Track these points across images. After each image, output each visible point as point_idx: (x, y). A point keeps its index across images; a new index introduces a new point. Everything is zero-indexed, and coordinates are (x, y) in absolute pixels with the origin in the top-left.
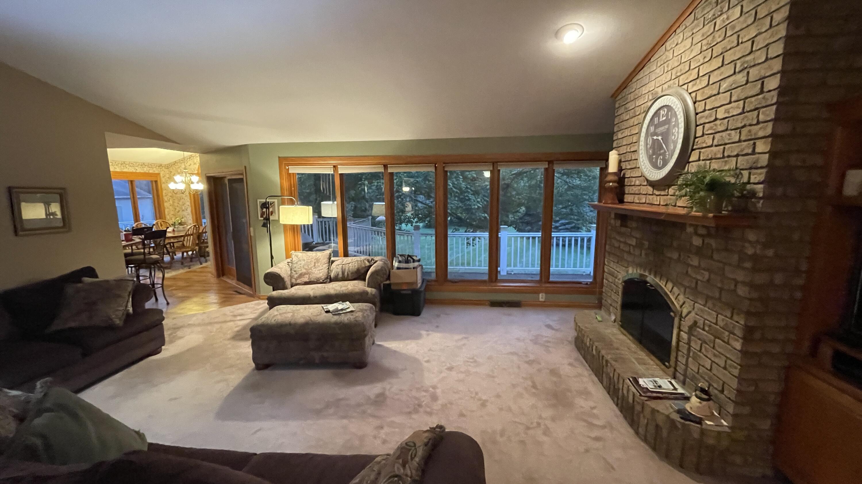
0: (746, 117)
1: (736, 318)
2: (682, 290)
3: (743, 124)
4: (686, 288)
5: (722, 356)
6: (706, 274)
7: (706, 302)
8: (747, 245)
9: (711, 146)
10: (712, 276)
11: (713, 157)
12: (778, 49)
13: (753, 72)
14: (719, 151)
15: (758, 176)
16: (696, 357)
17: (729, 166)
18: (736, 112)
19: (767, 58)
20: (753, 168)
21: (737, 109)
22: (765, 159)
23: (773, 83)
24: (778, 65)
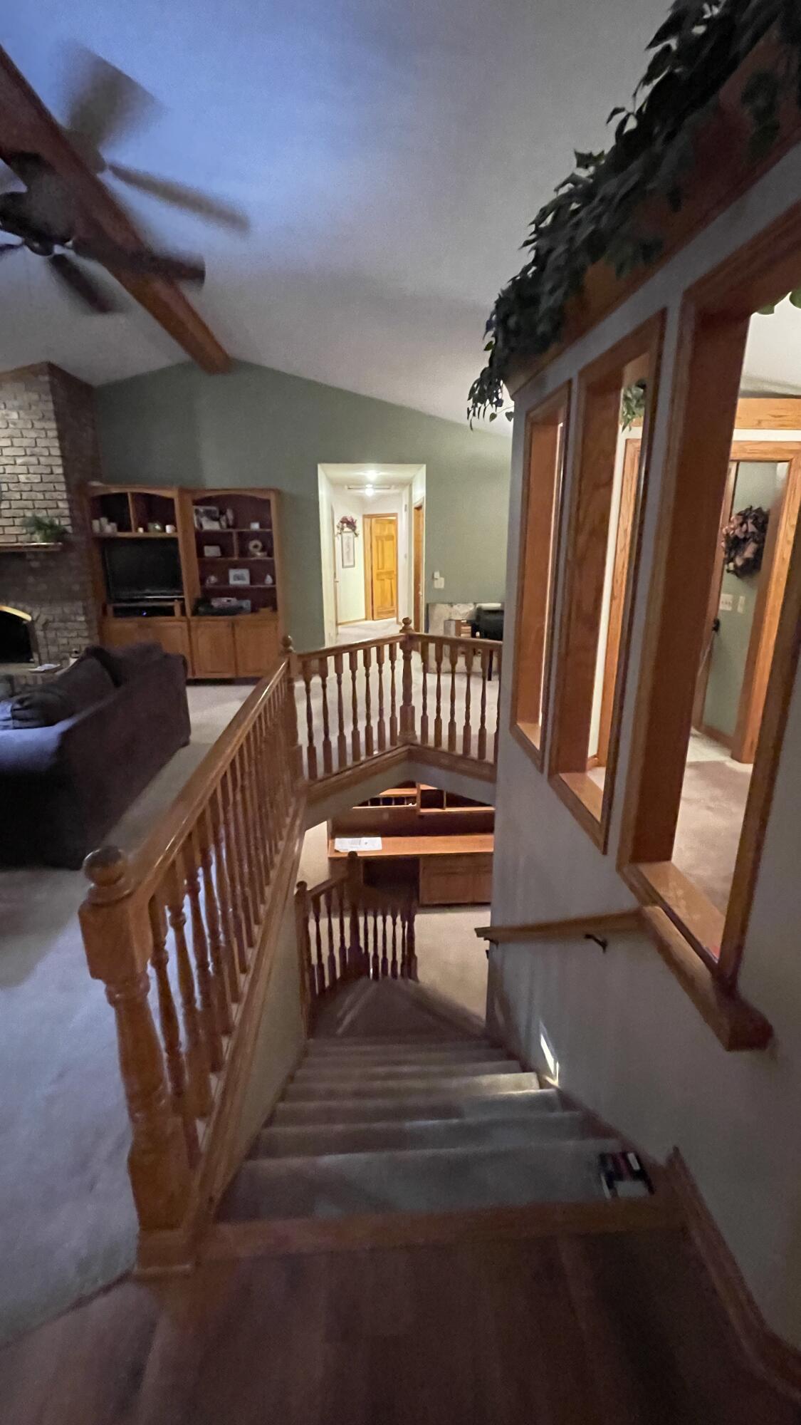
0: (46, 486)
1: (76, 604)
2: (26, 603)
3: (44, 489)
4: (28, 600)
7: (51, 603)
9: (20, 499)
10: (50, 585)
11: (25, 507)
12: (56, 452)
13: (42, 459)
14: (29, 504)
15: (65, 522)
16: (54, 642)
17: (41, 514)
18: (36, 481)
19: (50, 455)
20: (60, 517)
21: (36, 479)
22: (67, 512)
23: (59, 470)
24: (59, 461)
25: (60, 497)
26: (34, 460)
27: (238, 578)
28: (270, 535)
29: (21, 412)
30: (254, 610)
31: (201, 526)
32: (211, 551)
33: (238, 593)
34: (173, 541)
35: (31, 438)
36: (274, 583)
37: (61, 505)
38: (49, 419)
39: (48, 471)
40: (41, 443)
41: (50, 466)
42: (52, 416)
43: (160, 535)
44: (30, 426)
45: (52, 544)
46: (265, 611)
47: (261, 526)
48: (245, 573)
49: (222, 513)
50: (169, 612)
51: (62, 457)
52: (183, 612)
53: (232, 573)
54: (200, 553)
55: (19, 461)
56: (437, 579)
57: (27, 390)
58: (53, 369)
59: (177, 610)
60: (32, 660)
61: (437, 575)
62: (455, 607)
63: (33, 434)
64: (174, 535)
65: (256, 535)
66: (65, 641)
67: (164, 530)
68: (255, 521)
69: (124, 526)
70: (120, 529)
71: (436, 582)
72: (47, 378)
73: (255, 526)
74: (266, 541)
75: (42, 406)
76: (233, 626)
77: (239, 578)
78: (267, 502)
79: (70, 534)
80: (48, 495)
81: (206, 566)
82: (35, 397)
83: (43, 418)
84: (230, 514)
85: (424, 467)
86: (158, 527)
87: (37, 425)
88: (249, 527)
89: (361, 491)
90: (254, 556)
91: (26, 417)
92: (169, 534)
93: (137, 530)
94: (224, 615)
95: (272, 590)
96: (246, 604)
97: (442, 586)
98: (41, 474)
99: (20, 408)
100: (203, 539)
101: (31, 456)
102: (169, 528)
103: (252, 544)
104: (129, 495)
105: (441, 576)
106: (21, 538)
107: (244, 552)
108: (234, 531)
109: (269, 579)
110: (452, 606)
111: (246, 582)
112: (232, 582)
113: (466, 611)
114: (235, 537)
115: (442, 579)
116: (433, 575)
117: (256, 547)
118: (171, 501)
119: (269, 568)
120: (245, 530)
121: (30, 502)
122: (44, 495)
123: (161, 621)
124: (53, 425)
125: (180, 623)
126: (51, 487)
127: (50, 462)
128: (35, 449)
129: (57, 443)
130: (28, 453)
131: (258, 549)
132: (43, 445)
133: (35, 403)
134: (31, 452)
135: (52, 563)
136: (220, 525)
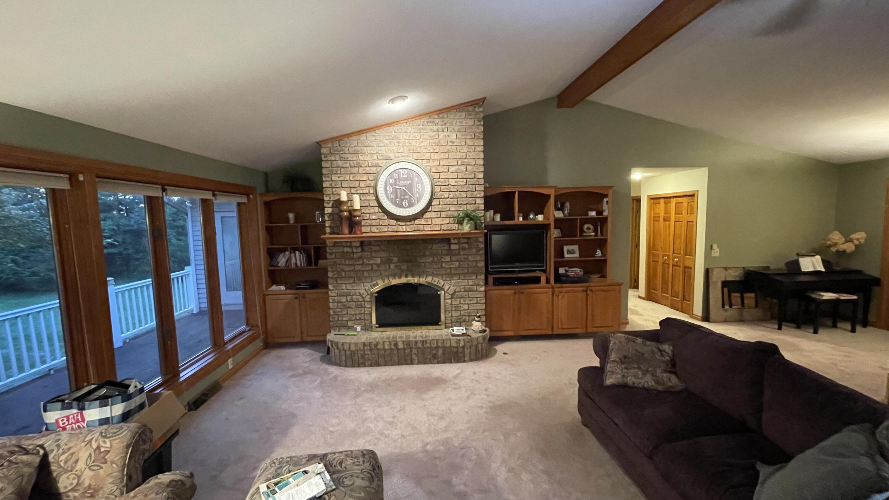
0: (469, 187)
1: (479, 277)
2: (440, 277)
3: (468, 190)
4: (442, 275)
5: (474, 299)
6: (457, 263)
7: (459, 277)
8: (480, 244)
9: (448, 198)
10: (461, 263)
11: (451, 204)
12: (480, 162)
13: (469, 168)
14: (455, 201)
15: (480, 214)
16: (457, 308)
17: (464, 208)
18: (462, 184)
19: (475, 164)
20: (477, 210)
21: (463, 182)
22: (482, 207)
23: (481, 175)
24: (482, 169)
25: (478, 196)
26: (463, 168)
27: (569, 252)
29: (459, 134)
31: (555, 215)
33: (572, 264)
34: (542, 226)
35: (464, 152)
36: (604, 255)
37: (478, 201)
38: (479, 139)
39: (472, 176)
40: (472, 155)
41: (475, 172)
42: (482, 136)
43: (533, 222)
44: (464, 144)
45: (474, 231)
46: (595, 279)
47: (597, 214)
48: (577, 249)
50: (537, 280)
51: (484, 166)
52: (548, 281)
55: (452, 169)
56: (714, 249)
57: (465, 118)
58: (483, 103)
59: (543, 279)
60: (440, 323)
62: (729, 271)
63: (465, 149)
64: (546, 222)
65: (591, 220)
66: (466, 307)
67: (536, 218)
68: (592, 210)
69: (511, 215)
70: (505, 219)
71: (713, 251)
72: (480, 109)
73: (593, 214)
74: (600, 225)
75: (475, 129)
76: (587, 291)
77: (571, 252)
78: (606, 196)
80: (469, 194)
82: (470, 122)
83: (474, 138)
85: (707, 169)
86: (532, 216)
87: (470, 142)
88: (587, 215)
90: (587, 236)
91: (462, 137)
92: (540, 221)
93: (518, 219)
94: (581, 283)
95: (602, 262)
97: (718, 255)
98: (466, 179)
99: (459, 131)
101: (461, 165)
102: (540, 217)
104: (517, 194)
105: (718, 246)
106: (444, 227)
107: (580, 233)
108: (578, 218)
109: (599, 253)
110: (727, 270)
111: (578, 255)
113: (738, 274)
114: (579, 222)
115: (718, 250)
116: (711, 246)
117: (588, 228)
118: (548, 197)
119: (602, 244)
120: (583, 217)
122: (467, 194)
123: (532, 288)
125: (546, 290)
126: (472, 188)
127: (475, 170)
128: (465, 160)
129: (482, 156)
130: (459, 163)
131: (591, 231)
132: (472, 158)
133: (470, 127)
134: (462, 162)
135: (466, 246)
136: (563, 213)
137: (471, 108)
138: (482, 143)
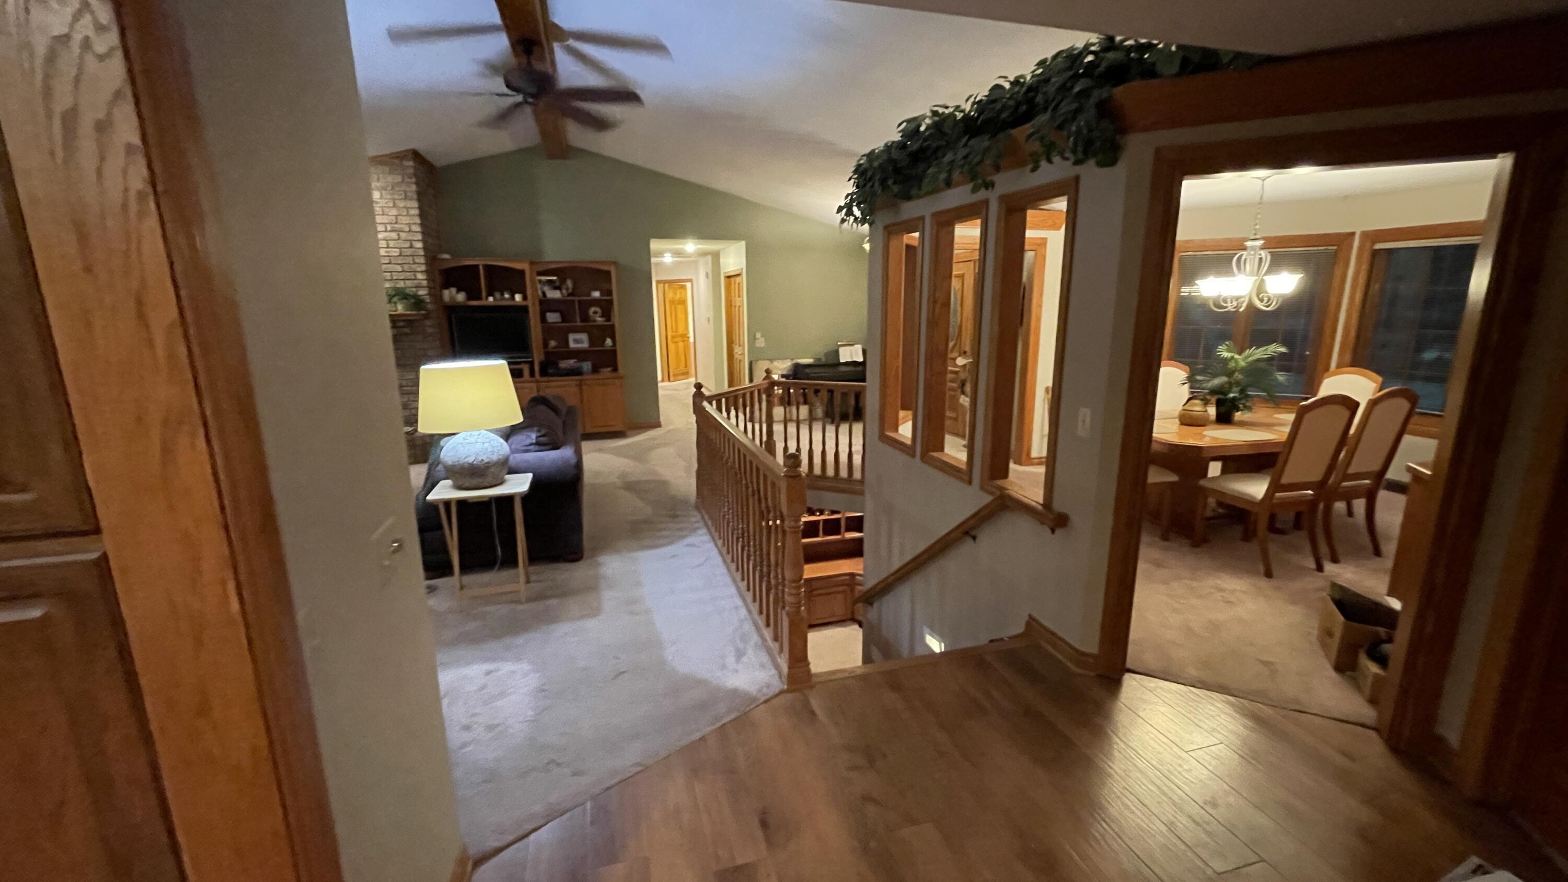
0: (405, 259)
3: (403, 262)
7: (404, 369)
10: (404, 351)
12: (417, 228)
13: (403, 235)
15: (422, 292)
17: (401, 284)
18: (395, 254)
19: (410, 231)
20: (418, 287)
21: (395, 252)
22: (425, 283)
23: (419, 245)
24: (419, 237)
25: (419, 269)
26: (394, 235)
27: (576, 341)
28: (610, 302)
29: (383, 192)
30: (595, 370)
31: (544, 294)
32: (553, 317)
33: (579, 354)
34: (524, 309)
35: (393, 215)
36: (614, 344)
37: (420, 276)
38: (411, 199)
39: (408, 245)
40: (405, 220)
41: (411, 241)
42: (415, 196)
43: (511, 303)
44: (391, 205)
45: (414, 312)
46: (606, 371)
47: (602, 295)
48: (584, 337)
49: (563, 281)
50: (518, 374)
51: (423, 233)
52: (532, 374)
53: (572, 337)
54: (543, 319)
56: (759, 339)
57: (390, 173)
58: (416, 155)
59: (525, 372)
61: (758, 335)
62: (775, 363)
63: (394, 212)
64: (524, 303)
65: (596, 302)
67: (513, 298)
68: (596, 290)
69: (474, 294)
70: (470, 298)
71: (757, 341)
72: (411, 163)
73: (596, 294)
74: (606, 307)
75: (404, 187)
76: (580, 386)
77: (579, 341)
78: (608, 273)
79: (427, 303)
80: (406, 267)
81: (549, 331)
82: (399, 179)
83: (406, 198)
84: (569, 283)
85: (743, 243)
86: (507, 296)
87: (401, 204)
88: (589, 295)
89: (660, 259)
90: (595, 321)
91: (389, 197)
92: (518, 302)
93: (487, 299)
94: (573, 375)
95: (613, 353)
96: (587, 366)
97: (763, 345)
98: (400, 248)
99: (384, 189)
100: (546, 305)
101: (390, 231)
102: (518, 297)
103: (592, 309)
104: (481, 268)
105: (762, 336)
107: (585, 318)
108: (576, 298)
109: (609, 342)
110: (772, 362)
111: (585, 345)
112: (572, 345)
113: (785, 366)
114: (577, 304)
115: (763, 339)
116: (755, 335)
117: (595, 312)
118: (522, 272)
119: (610, 331)
120: (586, 298)
121: (389, 274)
122: (403, 267)
124: (415, 204)
125: (529, 385)
126: (410, 260)
127: (410, 238)
128: (396, 226)
129: (418, 220)
130: (389, 228)
131: (598, 315)
132: (404, 222)
133: (398, 184)
134: (393, 227)
135: (407, 330)
136: (562, 293)
137: (396, 161)
138: (416, 204)
